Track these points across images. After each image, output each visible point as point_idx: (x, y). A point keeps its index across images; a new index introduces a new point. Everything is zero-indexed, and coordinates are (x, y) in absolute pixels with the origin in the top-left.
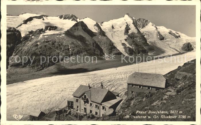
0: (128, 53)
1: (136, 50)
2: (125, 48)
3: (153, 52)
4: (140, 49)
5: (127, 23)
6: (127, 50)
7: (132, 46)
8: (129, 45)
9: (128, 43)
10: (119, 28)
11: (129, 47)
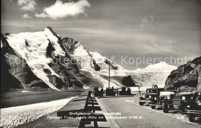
0: (55, 85)
1: (66, 82)
2: (50, 76)
3: (89, 86)
4: (72, 80)
5: (49, 41)
6: (54, 80)
7: (59, 74)
8: (56, 72)
9: (53, 70)
10: (37, 46)
11: (55, 76)
